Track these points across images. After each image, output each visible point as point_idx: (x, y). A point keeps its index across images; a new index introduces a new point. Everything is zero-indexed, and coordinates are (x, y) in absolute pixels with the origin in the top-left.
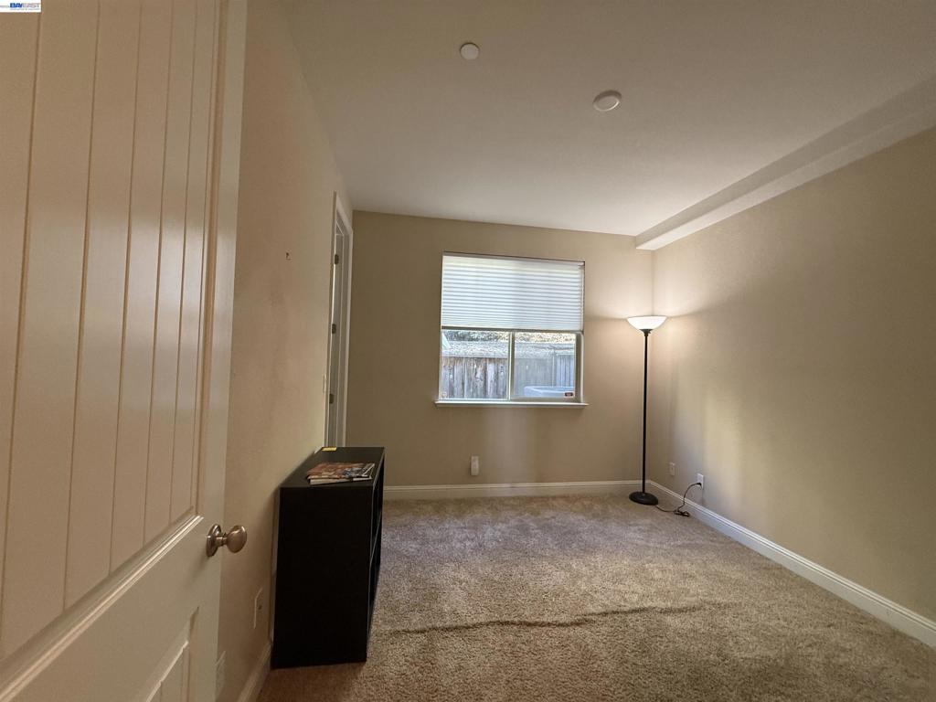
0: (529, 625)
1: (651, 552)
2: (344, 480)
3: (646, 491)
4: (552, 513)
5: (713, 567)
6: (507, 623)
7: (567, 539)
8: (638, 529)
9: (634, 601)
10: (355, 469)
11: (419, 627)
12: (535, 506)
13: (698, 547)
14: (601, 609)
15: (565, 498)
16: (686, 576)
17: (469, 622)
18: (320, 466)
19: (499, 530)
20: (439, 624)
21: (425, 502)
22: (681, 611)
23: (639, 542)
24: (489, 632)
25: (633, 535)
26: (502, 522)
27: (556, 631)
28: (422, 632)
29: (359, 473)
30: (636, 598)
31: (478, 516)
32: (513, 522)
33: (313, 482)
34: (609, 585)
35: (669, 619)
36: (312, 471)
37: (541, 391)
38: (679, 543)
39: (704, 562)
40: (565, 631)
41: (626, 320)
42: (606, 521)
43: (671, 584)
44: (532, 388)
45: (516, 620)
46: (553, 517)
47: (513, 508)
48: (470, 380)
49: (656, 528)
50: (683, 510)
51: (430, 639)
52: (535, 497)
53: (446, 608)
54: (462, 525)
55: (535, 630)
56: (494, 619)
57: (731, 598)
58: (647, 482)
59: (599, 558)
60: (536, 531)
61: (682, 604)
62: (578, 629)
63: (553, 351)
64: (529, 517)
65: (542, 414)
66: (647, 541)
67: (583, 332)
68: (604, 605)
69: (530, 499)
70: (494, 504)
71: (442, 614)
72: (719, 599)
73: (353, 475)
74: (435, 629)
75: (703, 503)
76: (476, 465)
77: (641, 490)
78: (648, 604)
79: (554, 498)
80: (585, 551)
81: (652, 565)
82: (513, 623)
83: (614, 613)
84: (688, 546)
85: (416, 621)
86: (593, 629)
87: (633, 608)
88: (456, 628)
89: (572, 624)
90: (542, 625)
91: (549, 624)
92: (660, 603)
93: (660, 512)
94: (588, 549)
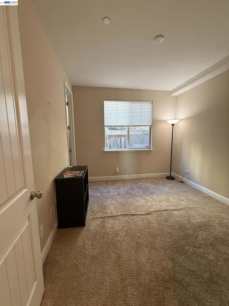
0: (133, 215)
1: (171, 194)
2: (75, 176)
3: (171, 176)
4: (141, 183)
5: (189, 197)
6: (126, 215)
7: (146, 191)
8: (168, 187)
9: (164, 207)
10: (78, 173)
11: (101, 217)
12: (136, 181)
13: (186, 192)
14: (154, 210)
15: (146, 179)
16: (181, 200)
17: (115, 215)
18: (67, 172)
19: (125, 189)
20: (106, 216)
21: (102, 181)
22: (178, 210)
23: (168, 191)
24: (121, 217)
25: (166, 189)
26: (126, 186)
27: (140, 217)
28: (102, 218)
29: (79, 174)
30: (165, 207)
31: (119, 185)
32: (129, 186)
33: (65, 177)
34: (157, 203)
35: (174, 212)
36: (65, 174)
37: (139, 146)
38: (180, 191)
39: (187, 196)
40: (143, 216)
41: (166, 121)
42: (158, 185)
43: (176, 202)
44: (136, 145)
45: (129, 214)
46: (142, 185)
47: (130, 182)
48: (116, 143)
49: (173, 186)
50: (182, 181)
51: (104, 220)
52: (137, 179)
53: (109, 211)
54: (114, 188)
55: (135, 216)
56: (123, 214)
57: (194, 206)
58: (171, 173)
59: (155, 196)
60: (136, 189)
61: (179, 208)
62: (147, 216)
63: (143, 132)
64: (134, 185)
65: (138, 153)
66: (170, 191)
67: (152, 126)
68: (156, 209)
69: (135, 179)
70: (124, 181)
71: (107, 213)
72: (190, 206)
73: (77, 174)
74: (105, 217)
75: (188, 179)
76: (118, 170)
77: (170, 175)
78: (169, 208)
79: (142, 179)
80: (151, 194)
81: (171, 197)
82: (128, 215)
83: (158, 211)
84: (182, 191)
85: (100, 215)
86: (152, 215)
87: (164, 209)
88: (111, 216)
89: (146, 214)
90: (137, 215)
91: (139, 215)
92: (173, 208)
93: (175, 182)
94: (152, 193)
